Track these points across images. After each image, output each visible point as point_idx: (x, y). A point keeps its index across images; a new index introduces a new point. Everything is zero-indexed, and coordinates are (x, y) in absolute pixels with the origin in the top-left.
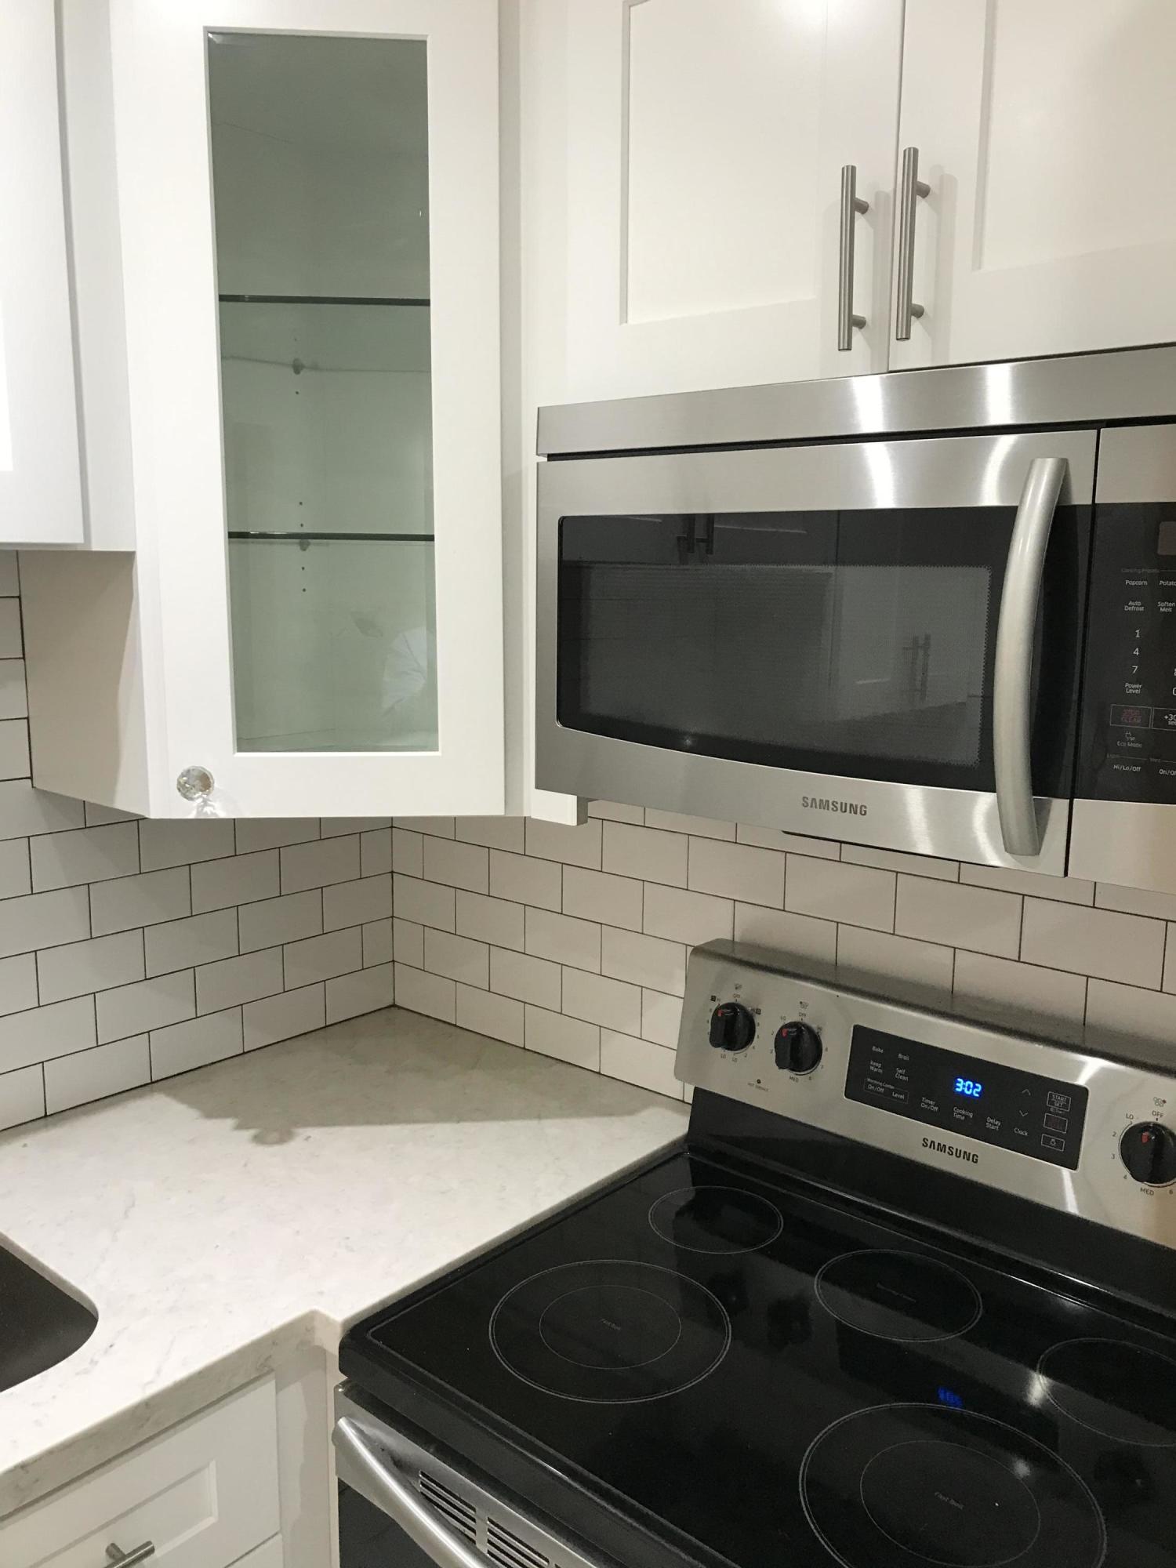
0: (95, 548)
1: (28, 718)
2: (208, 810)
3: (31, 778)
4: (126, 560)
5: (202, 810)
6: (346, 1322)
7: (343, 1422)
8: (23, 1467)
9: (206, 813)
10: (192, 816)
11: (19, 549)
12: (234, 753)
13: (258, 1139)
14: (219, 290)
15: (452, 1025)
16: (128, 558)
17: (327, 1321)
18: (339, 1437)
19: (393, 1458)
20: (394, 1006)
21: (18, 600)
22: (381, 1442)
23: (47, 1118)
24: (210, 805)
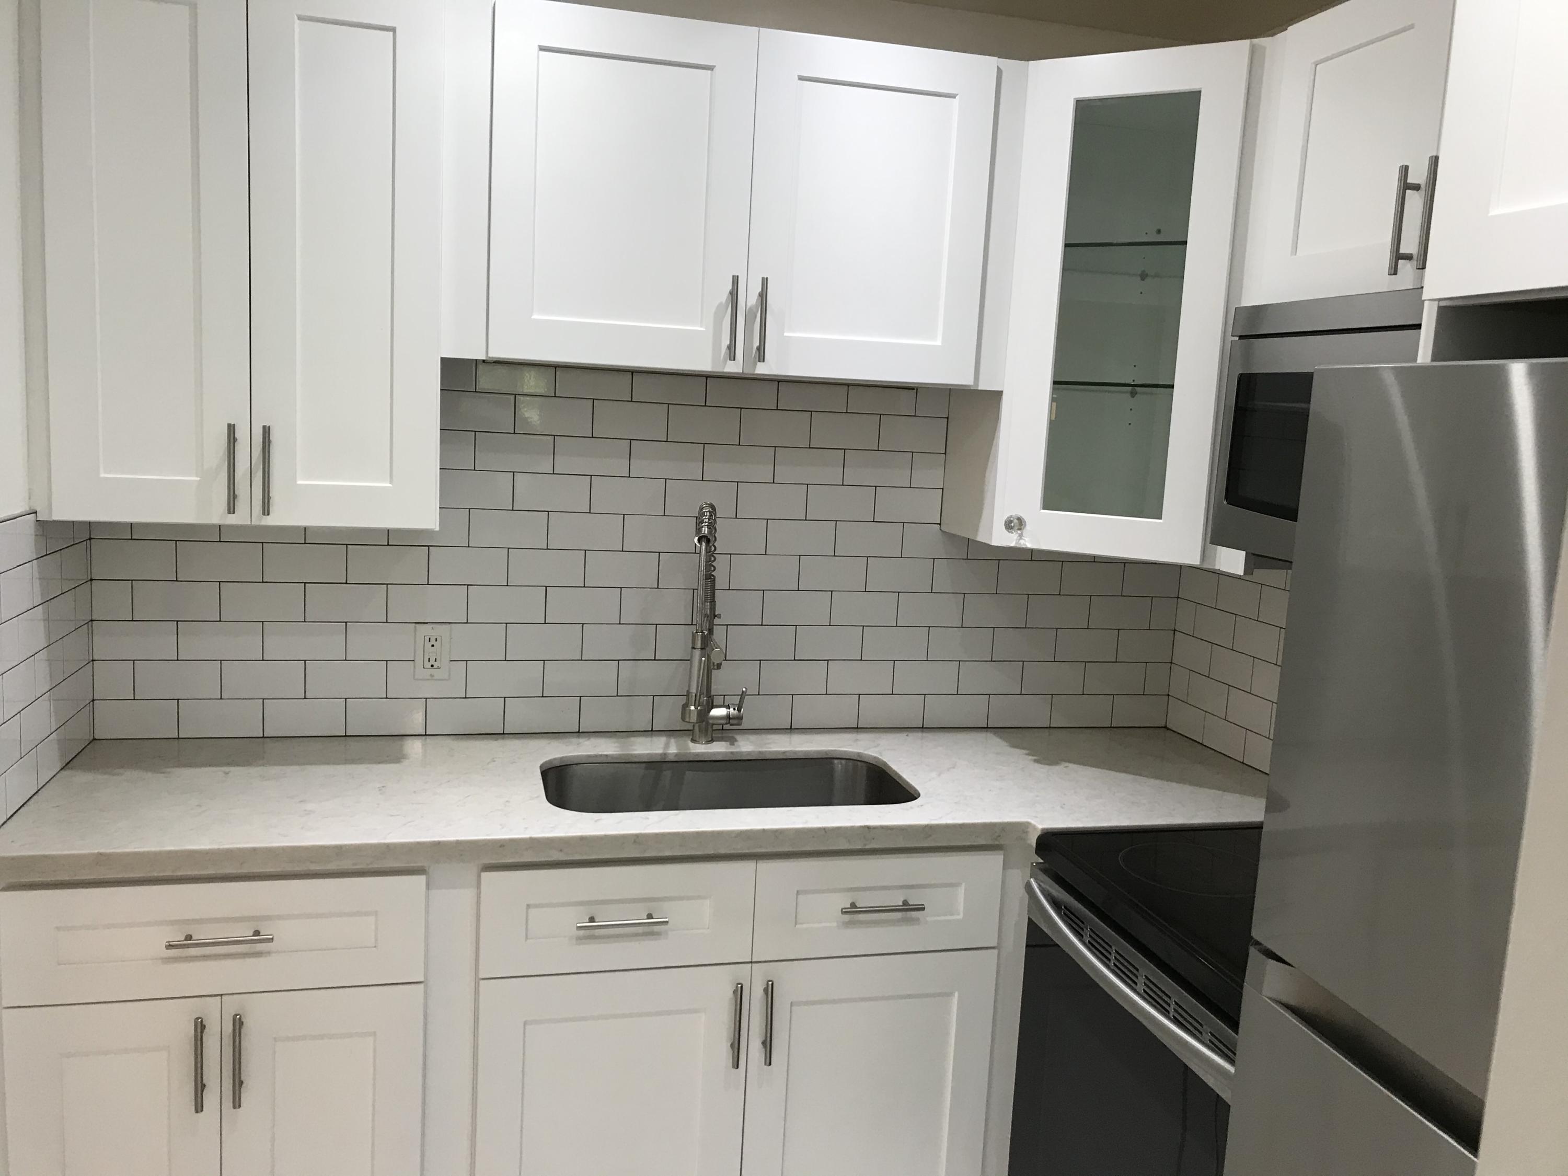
0: (982, 387)
1: (943, 489)
2: (1022, 542)
3: (940, 524)
4: (997, 396)
5: (1019, 541)
6: (1043, 830)
7: (1032, 880)
8: (868, 828)
9: (1020, 544)
10: (1013, 544)
11: (952, 388)
12: (1040, 510)
13: (1036, 761)
14: (1065, 241)
15: (1199, 743)
16: (999, 394)
17: (1035, 828)
18: (1028, 887)
19: (1052, 900)
20: (1165, 727)
21: (946, 419)
22: (1048, 891)
23: (923, 728)
24: (1024, 539)
